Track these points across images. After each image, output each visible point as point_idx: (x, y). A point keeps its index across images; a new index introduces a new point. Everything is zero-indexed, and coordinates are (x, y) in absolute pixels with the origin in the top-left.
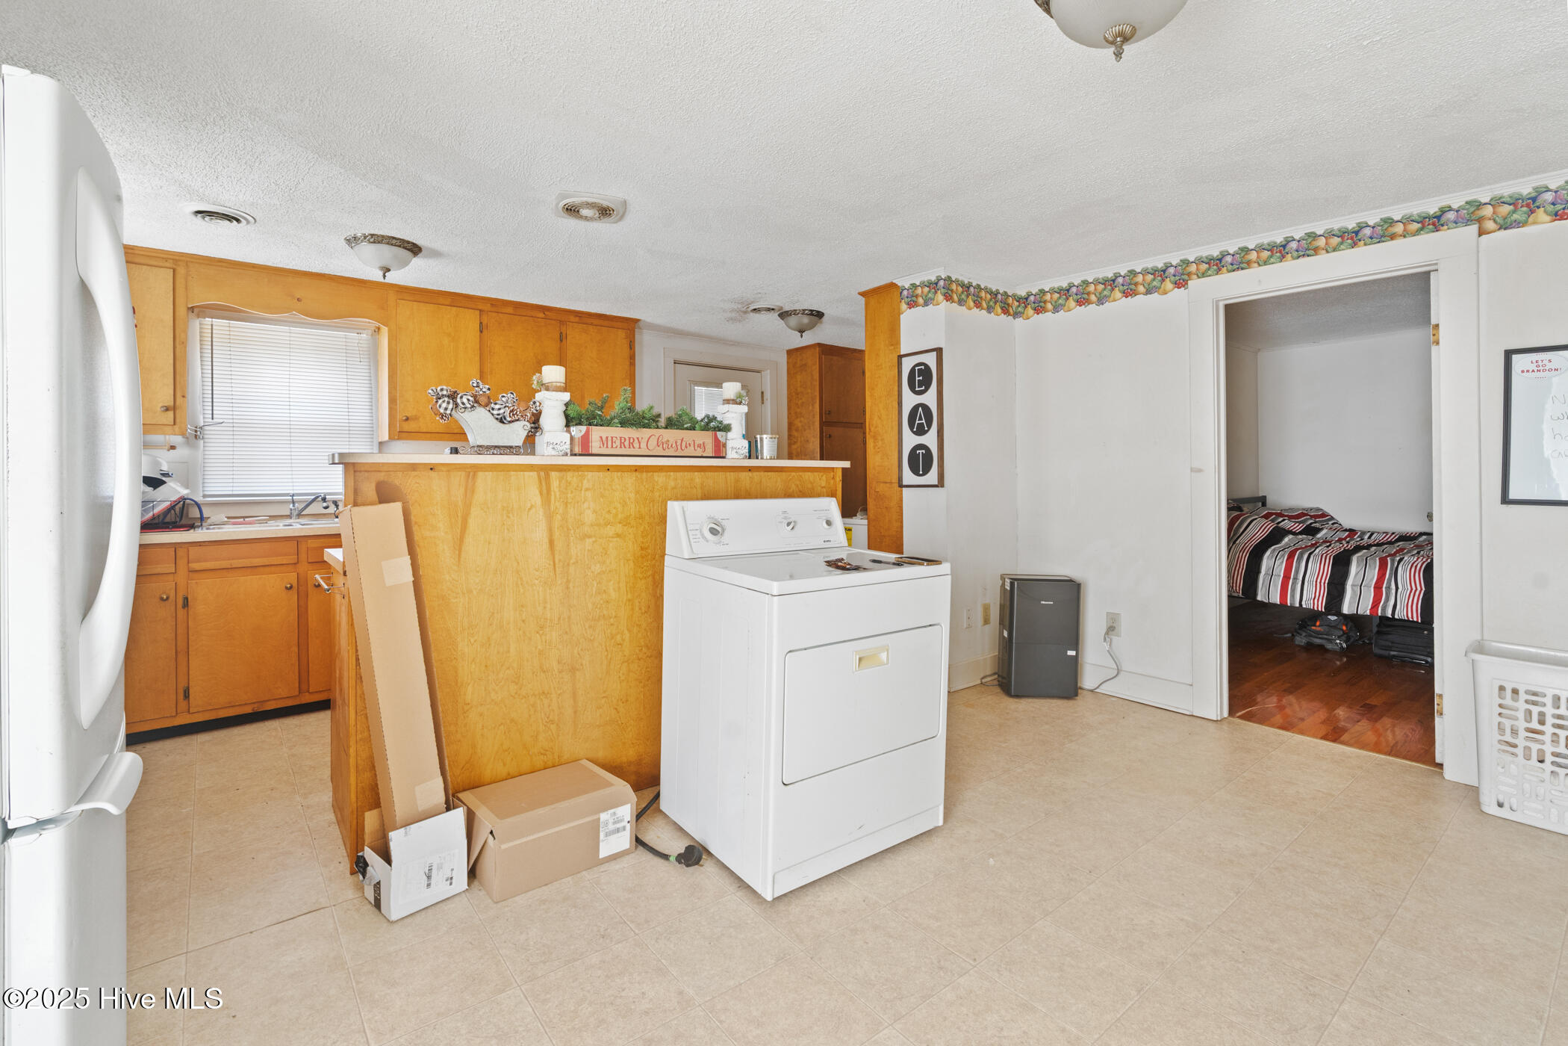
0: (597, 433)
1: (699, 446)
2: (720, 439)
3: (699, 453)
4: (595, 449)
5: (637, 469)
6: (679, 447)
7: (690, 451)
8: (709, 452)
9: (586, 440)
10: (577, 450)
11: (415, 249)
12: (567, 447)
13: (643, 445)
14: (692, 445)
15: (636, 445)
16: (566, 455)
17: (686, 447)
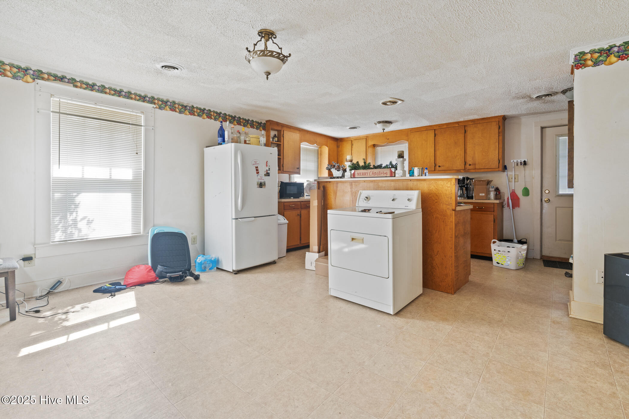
0: (357, 172)
1: (385, 173)
2: (392, 171)
3: (385, 175)
4: (356, 176)
5: (372, 181)
6: (379, 174)
7: (382, 175)
8: (389, 175)
9: (354, 174)
10: (352, 177)
11: (389, 122)
12: (349, 176)
13: (368, 174)
14: (384, 173)
15: (366, 174)
16: (349, 178)
17: (381, 174)
